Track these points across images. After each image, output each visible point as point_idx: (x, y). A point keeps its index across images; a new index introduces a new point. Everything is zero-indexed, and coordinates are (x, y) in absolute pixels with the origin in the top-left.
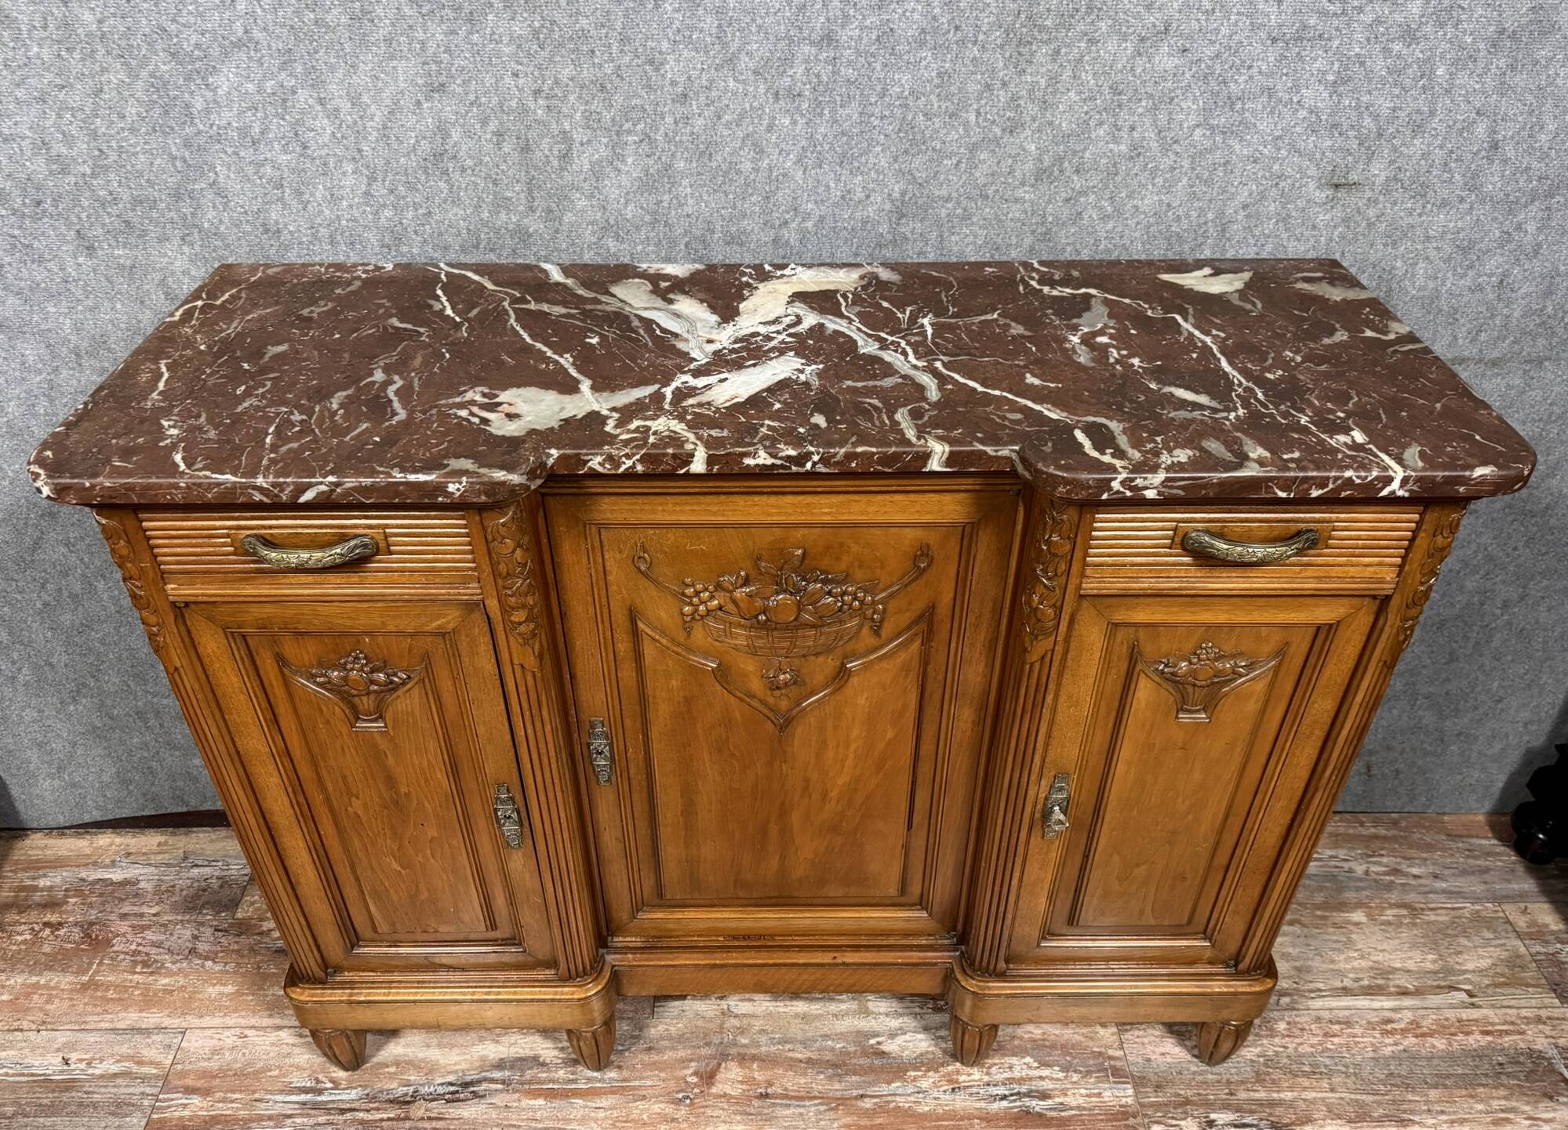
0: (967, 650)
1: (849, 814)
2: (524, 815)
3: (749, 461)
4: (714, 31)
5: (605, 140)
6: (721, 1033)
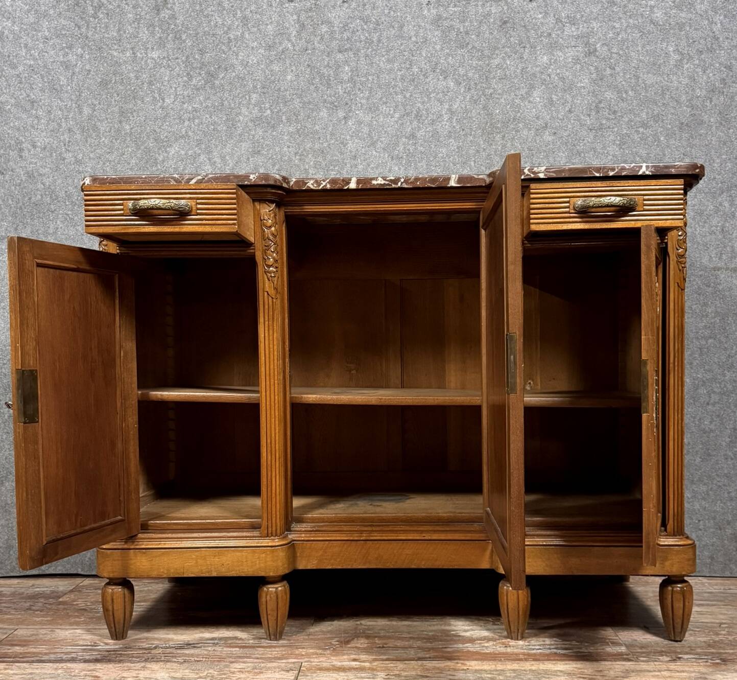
3: (374, 182)
4: (367, 132)
5: (322, 173)
6: (356, 630)
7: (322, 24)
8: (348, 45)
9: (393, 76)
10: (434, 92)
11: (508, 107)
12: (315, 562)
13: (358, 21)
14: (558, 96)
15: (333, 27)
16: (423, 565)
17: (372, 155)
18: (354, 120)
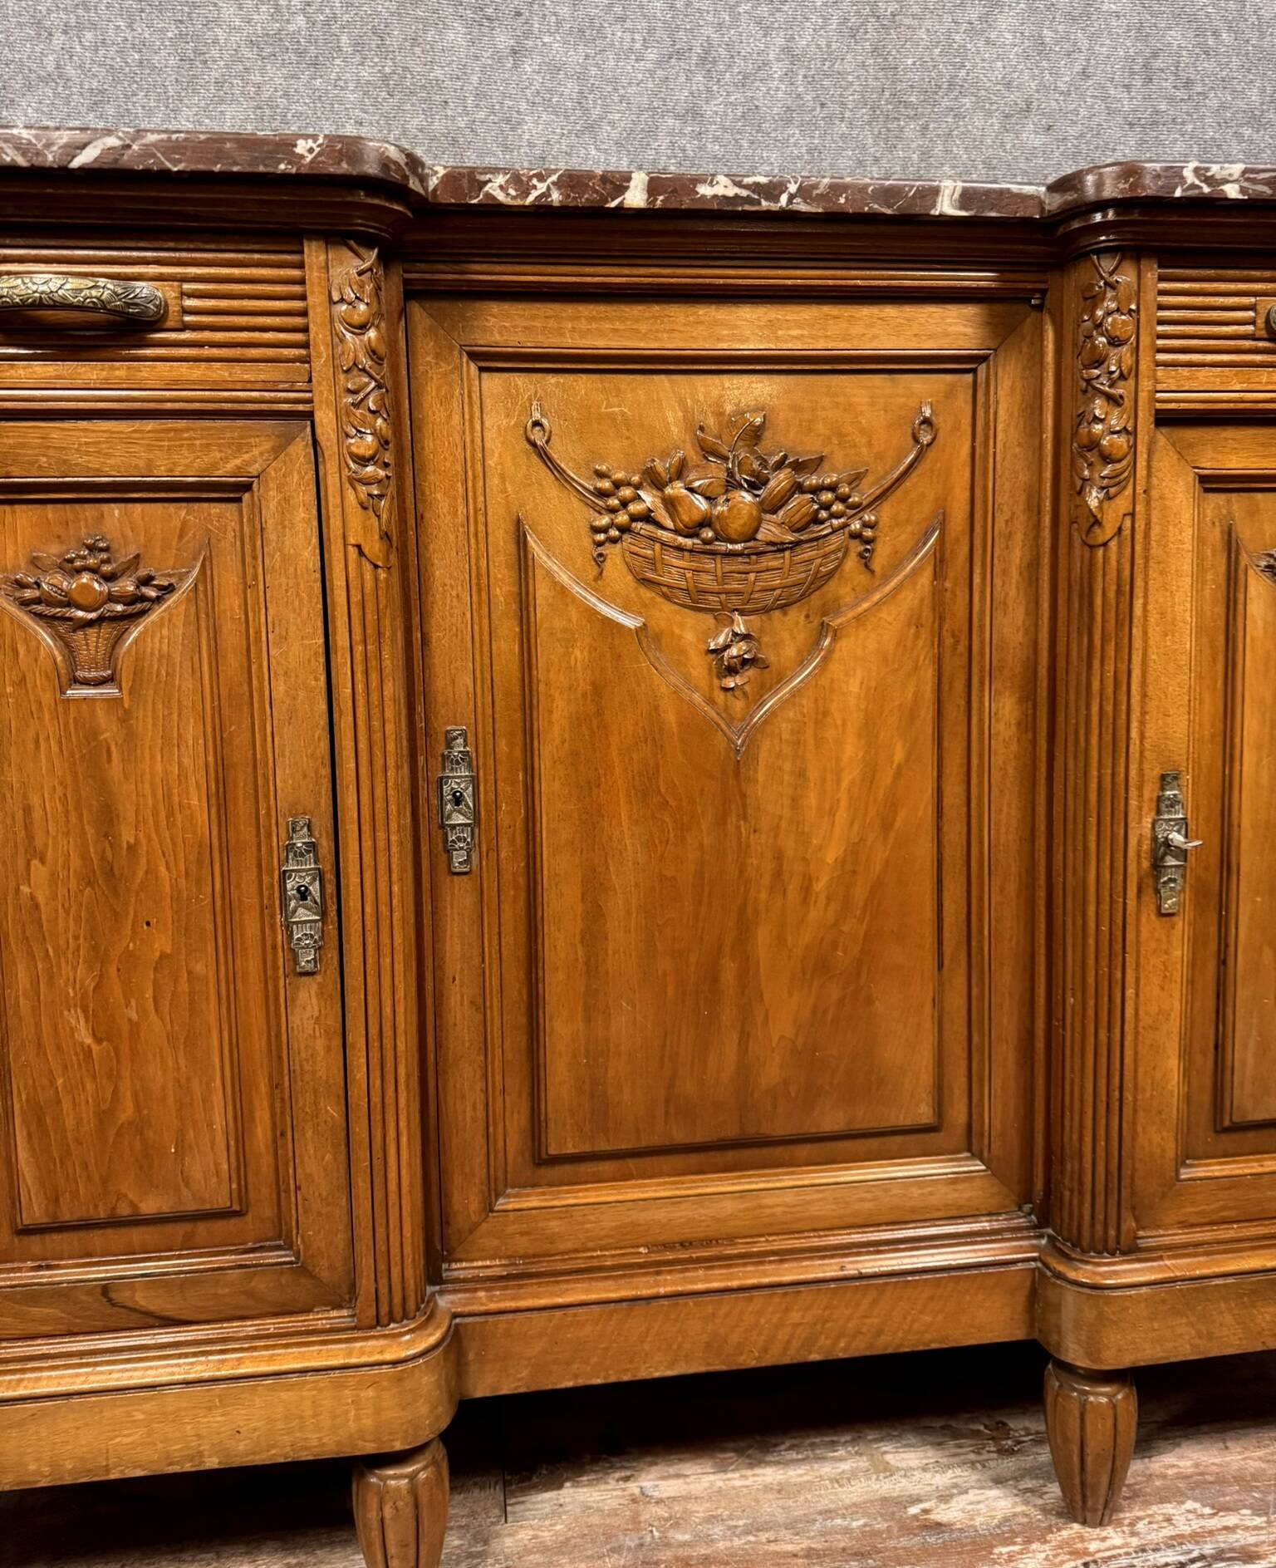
0: (998, 582)
1: (846, 928)
2: (330, 889)
3: (704, 190)
6: (638, 1530)
11: (937, 51)
12: (525, 1373)
14: (1056, 32)
16: (843, 1349)
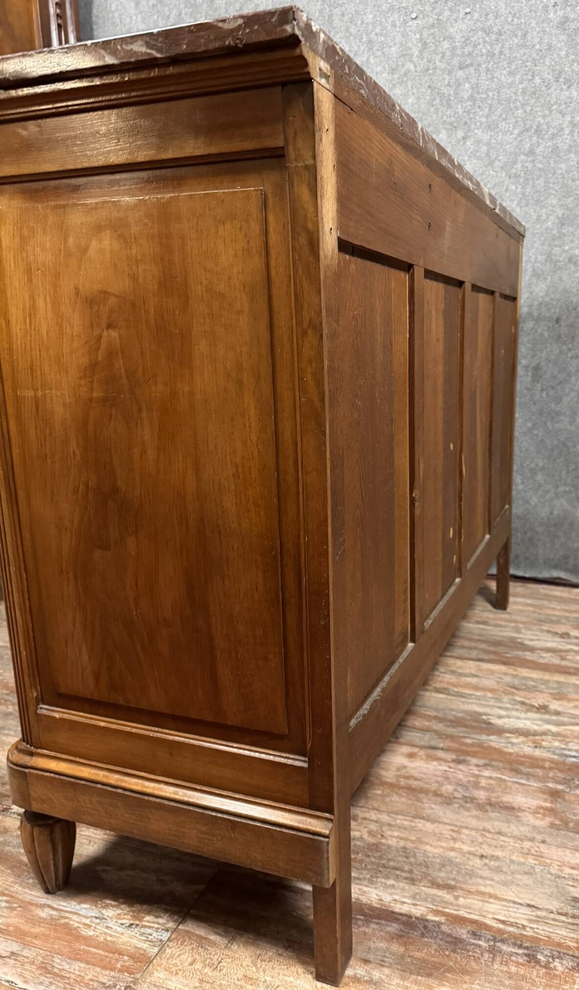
7: (444, 40)
8: (469, 61)
9: (514, 90)
10: (556, 103)
13: (480, 33)
15: (455, 42)
17: (489, 174)
18: (472, 140)
